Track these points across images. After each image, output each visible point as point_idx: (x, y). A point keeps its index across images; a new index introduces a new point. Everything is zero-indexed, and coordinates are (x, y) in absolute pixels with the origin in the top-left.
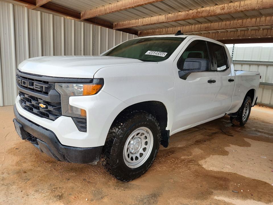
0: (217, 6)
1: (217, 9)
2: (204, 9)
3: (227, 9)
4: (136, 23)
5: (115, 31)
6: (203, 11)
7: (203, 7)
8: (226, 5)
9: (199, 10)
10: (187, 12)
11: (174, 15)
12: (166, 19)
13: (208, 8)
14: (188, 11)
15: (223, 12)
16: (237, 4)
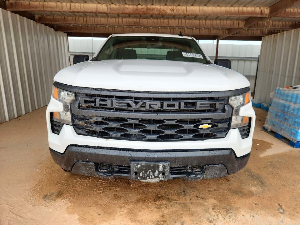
0: (166, 6)
1: (167, 9)
2: (153, 7)
3: (176, 11)
4: (57, 7)
5: (9, 13)
6: (153, 9)
7: (153, 5)
8: (175, 7)
9: (149, 7)
10: (135, 7)
11: (119, 7)
12: (109, 10)
13: (158, 7)
14: (137, 6)
15: (172, 13)
16: (184, 8)
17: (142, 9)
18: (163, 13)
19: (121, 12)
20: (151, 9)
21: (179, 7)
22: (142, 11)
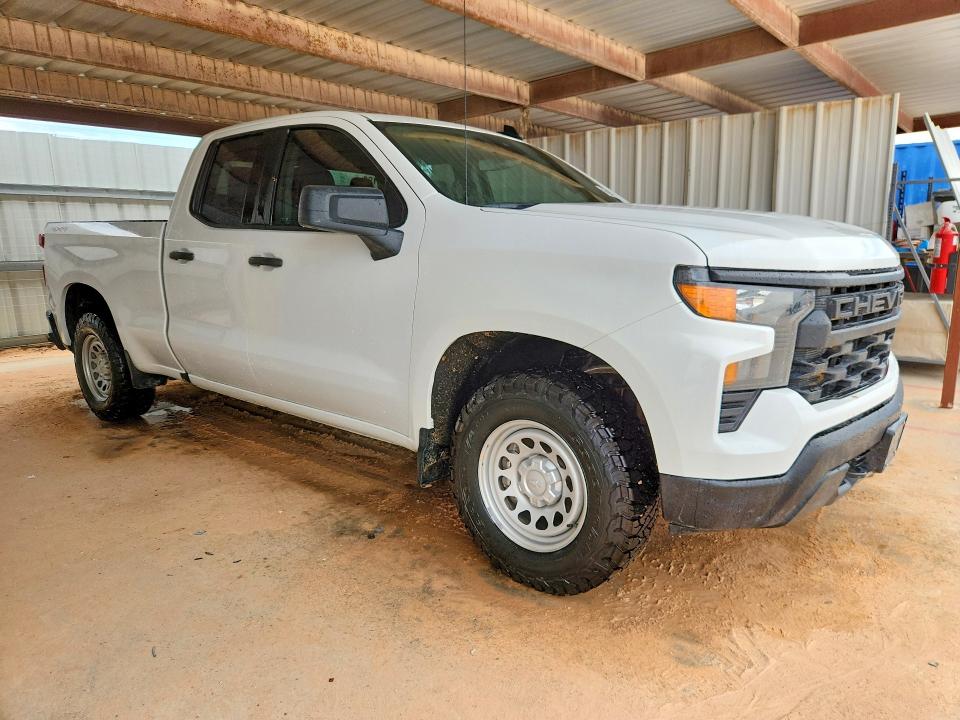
0: (325, 29)
1: (328, 38)
2: (286, 20)
3: (353, 51)
6: (287, 29)
7: (284, 12)
8: (347, 37)
9: (273, 16)
13: (300, 24)
15: (343, 54)
16: (370, 44)
17: (253, 19)
18: (318, 48)
19: (174, 15)
20: (281, 27)
21: (358, 39)
22: (253, 25)
